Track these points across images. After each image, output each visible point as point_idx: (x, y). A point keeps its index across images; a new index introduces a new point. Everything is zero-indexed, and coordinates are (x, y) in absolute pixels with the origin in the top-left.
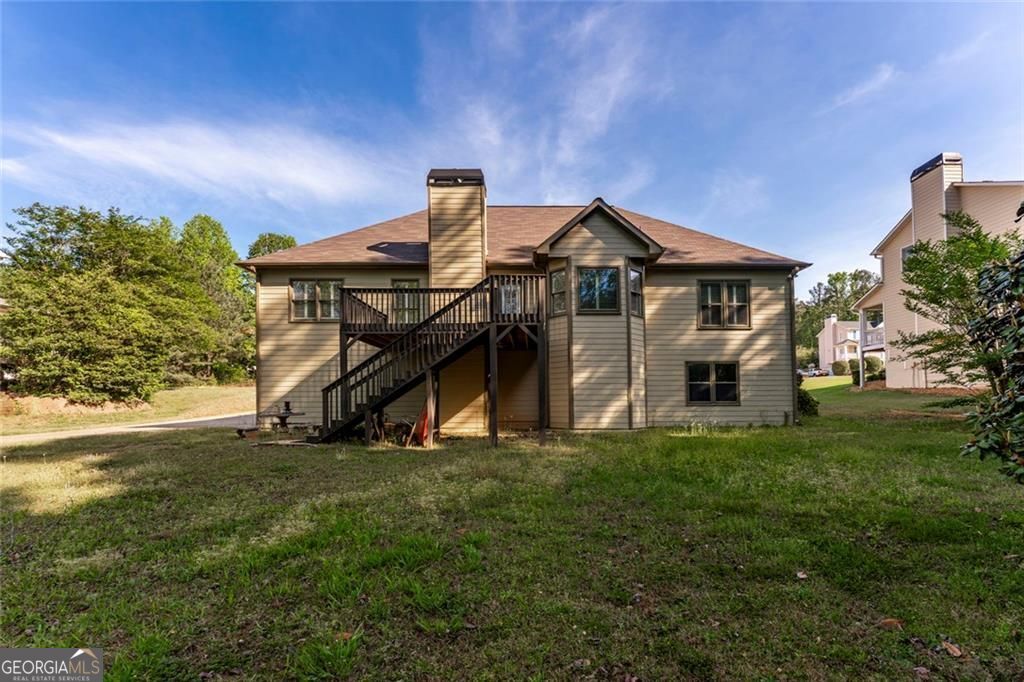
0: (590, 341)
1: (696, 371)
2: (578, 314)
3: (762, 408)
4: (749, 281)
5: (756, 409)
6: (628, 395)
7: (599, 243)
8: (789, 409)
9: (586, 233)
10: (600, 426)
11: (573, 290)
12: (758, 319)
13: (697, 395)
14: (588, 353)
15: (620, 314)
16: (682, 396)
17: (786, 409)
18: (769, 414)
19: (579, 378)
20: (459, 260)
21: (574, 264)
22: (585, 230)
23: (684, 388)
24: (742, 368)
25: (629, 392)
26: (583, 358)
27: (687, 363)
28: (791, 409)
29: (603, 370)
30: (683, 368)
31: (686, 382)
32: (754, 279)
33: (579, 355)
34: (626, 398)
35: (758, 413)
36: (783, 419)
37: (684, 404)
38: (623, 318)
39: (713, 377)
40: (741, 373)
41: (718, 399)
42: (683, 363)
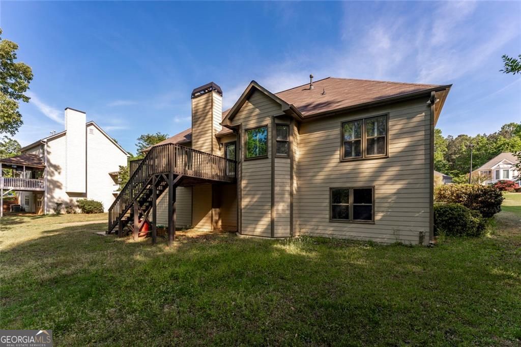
0: (251, 178)
1: (337, 195)
2: (245, 161)
3: (396, 228)
4: (386, 115)
5: (390, 227)
6: (271, 215)
7: (257, 111)
8: (426, 229)
9: (249, 106)
10: (255, 234)
11: (243, 145)
12: (395, 147)
13: (338, 215)
14: (251, 185)
15: (268, 158)
16: (327, 214)
17: (422, 230)
18: (404, 233)
19: (245, 202)
20: (203, 136)
21: (243, 128)
22: (250, 104)
23: (328, 208)
24: (376, 192)
25: (272, 212)
26: (248, 189)
27: (331, 189)
28: (428, 230)
29: (258, 196)
30: (328, 193)
31: (330, 203)
32: (392, 112)
33: (245, 187)
34: (270, 216)
35: (392, 232)
36: (417, 239)
37: (328, 220)
38: (269, 160)
39: (351, 199)
40: (376, 196)
41: (355, 218)
42: (328, 189)
